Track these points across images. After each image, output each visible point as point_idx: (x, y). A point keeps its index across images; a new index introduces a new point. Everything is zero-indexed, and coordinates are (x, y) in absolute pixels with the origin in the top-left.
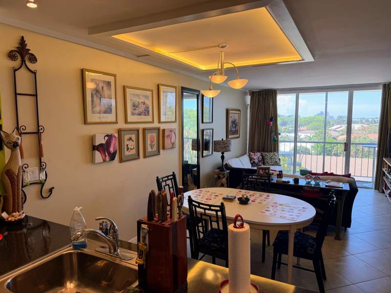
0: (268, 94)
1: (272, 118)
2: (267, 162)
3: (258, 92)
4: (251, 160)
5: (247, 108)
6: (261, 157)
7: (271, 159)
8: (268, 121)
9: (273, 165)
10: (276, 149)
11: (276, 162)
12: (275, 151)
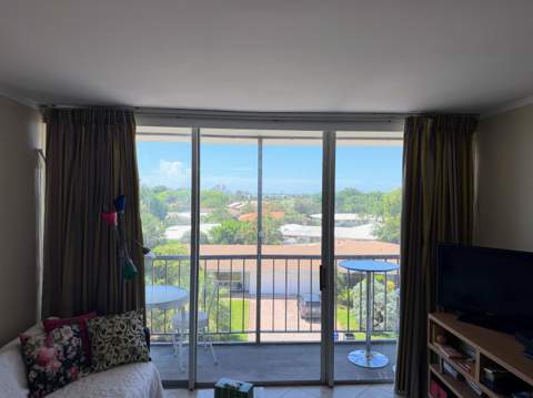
0: (106, 122)
1: (120, 198)
2: (102, 358)
3: (73, 111)
4: (28, 369)
5: (34, 165)
6: (76, 342)
7: (115, 342)
8: (106, 208)
9: (122, 364)
10: (133, 299)
11: (134, 351)
12: (134, 308)
